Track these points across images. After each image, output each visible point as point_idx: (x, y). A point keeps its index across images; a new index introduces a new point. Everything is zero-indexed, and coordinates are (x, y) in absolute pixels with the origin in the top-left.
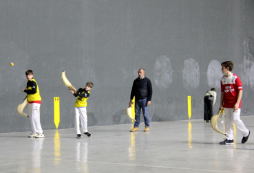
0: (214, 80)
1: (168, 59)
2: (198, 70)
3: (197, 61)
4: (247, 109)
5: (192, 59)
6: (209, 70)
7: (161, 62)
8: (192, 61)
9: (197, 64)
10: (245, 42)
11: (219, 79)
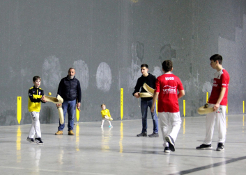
0: (103, 82)
1: (57, 60)
2: (87, 72)
3: (86, 62)
4: (133, 113)
5: (81, 61)
6: (98, 72)
7: (50, 63)
8: (81, 62)
9: (86, 65)
10: (133, 46)
11: (108, 82)
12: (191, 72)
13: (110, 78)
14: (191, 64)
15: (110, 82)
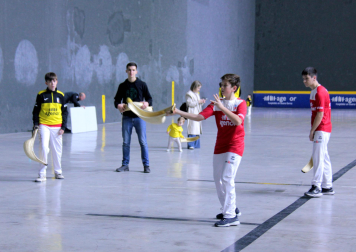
0: (25, 71)
2: (1, 56)
6: (18, 56)
10: (68, 15)
11: (32, 71)
12: (151, 52)
13: (36, 65)
14: (151, 41)
15: (36, 71)
